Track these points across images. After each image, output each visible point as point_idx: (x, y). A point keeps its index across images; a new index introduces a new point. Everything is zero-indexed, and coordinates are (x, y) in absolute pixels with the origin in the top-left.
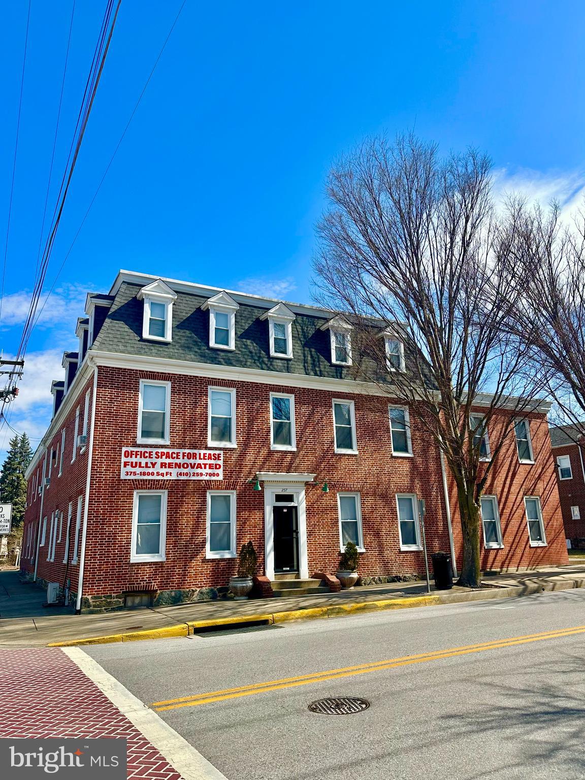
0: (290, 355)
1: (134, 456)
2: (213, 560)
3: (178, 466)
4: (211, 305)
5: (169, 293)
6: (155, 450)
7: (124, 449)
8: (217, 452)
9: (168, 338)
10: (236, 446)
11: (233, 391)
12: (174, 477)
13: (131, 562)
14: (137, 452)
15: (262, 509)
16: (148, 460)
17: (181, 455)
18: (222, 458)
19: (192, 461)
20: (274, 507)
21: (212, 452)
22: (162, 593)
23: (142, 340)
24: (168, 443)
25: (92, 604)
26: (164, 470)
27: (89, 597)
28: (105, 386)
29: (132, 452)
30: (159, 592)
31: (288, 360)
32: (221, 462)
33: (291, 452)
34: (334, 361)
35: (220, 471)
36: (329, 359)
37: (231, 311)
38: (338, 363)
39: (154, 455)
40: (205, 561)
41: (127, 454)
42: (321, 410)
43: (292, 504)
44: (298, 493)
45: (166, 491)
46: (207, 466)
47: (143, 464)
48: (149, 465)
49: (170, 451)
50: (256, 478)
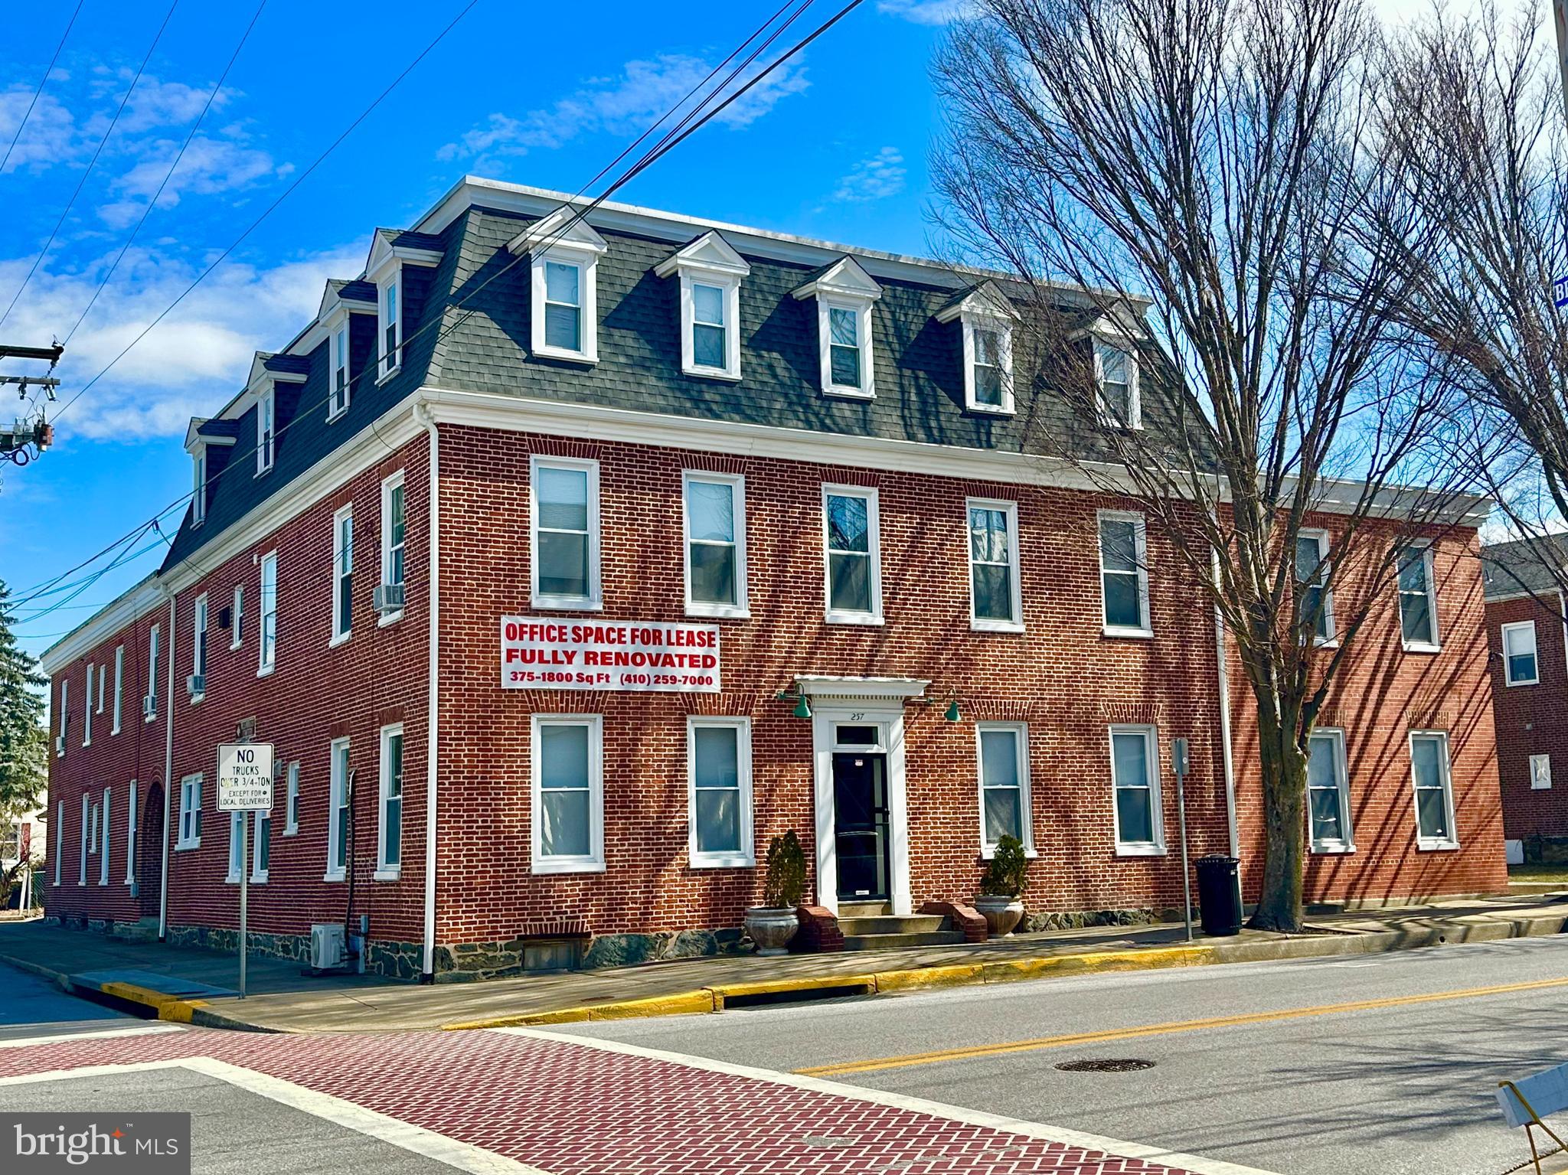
0: (867, 389)
1: (526, 637)
2: (705, 872)
3: (622, 659)
4: (684, 267)
5: (588, 240)
6: (570, 623)
7: (505, 621)
8: (706, 628)
9: (590, 352)
10: (747, 615)
11: (738, 482)
12: (615, 685)
13: (534, 872)
14: (532, 627)
15: (808, 759)
16: (557, 646)
17: (628, 633)
18: (717, 642)
19: (652, 649)
20: (835, 756)
21: (696, 628)
22: (600, 940)
23: (533, 359)
24: (599, 607)
25: (456, 961)
26: (593, 670)
27: (450, 947)
28: (456, 473)
29: (522, 626)
30: (593, 937)
31: (864, 402)
32: (716, 652)
33: (871, 628)
34: (971, 403)
35: (715, 673)
36: (959, 397)
37: (730, 280)
38: (981, 407)
39: (570, 636)
40: (687, 871)
41: (513, 632)
42: (940, 525)
43: (874, 749)
44: (888, 724)
45: (599, 717)
46: (686, 661)
47: (548, 656)
48: (561, 657)
49: (605, 625)
50: (794, 686)
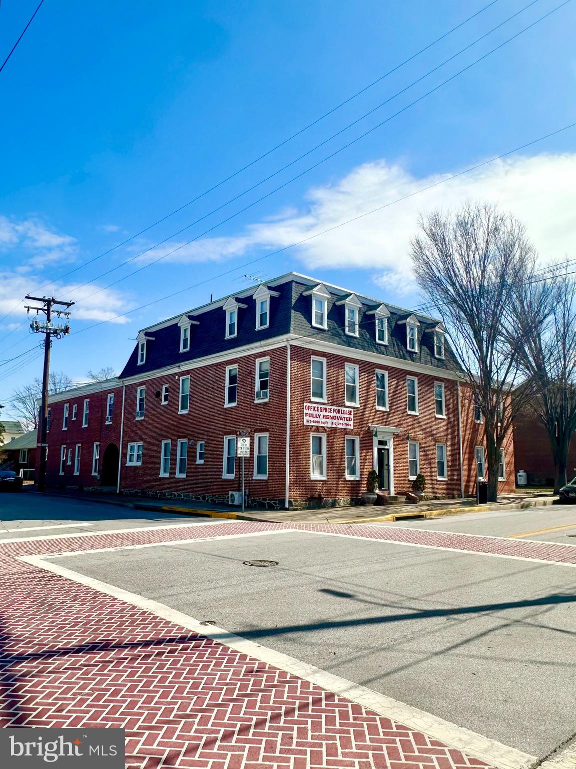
0: (386, 343)
1: (310, 409)
2: (349, 481)
3: (332, 418)
4: (346, 304)
5: (326, 294)
6: (320, 406)
7: (305, 404)
8: (350, 409)
9: (325, 327)
10: (359, 406)
11: (357, 367)
12: (329, 425)
13: (311, 479)
14: (311, 406)
15: (372, 449)
16: (317, 413)
17: (332, 410)
18: (352, 414)
19: (339, 415)
20: (378, 448)
21: (347, 409)
22: (326, 500)
23: (313, 327)
24: (326, 402)
25: (294, 504)
26: (324, 420)
27: (292, 500)
28: (294, 360)
29: (309, 406)
30: (324, 499)
31: (385, 346)
32: (352, 417)
33: (386, 412)
34: (408, 348)
35: (351, 423)
36: (406, 347)
37: (356, 308)
38: (410, 350)
39: (319, 410)
40: (345, 481)
41: (307, 408)
42: (402, 383)
43: (387, 447)
44: (390, 440)
45: (326, 434)
46: (345, 419)
47: (315, 416)
48: (318, 416)
49: (328, 407)
50: (369, 428)
